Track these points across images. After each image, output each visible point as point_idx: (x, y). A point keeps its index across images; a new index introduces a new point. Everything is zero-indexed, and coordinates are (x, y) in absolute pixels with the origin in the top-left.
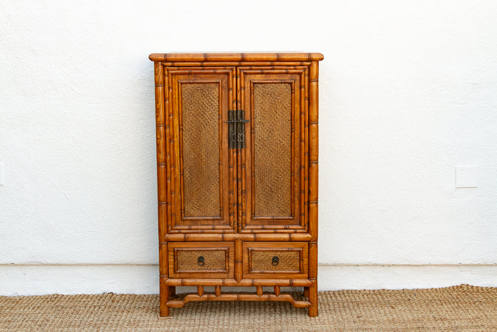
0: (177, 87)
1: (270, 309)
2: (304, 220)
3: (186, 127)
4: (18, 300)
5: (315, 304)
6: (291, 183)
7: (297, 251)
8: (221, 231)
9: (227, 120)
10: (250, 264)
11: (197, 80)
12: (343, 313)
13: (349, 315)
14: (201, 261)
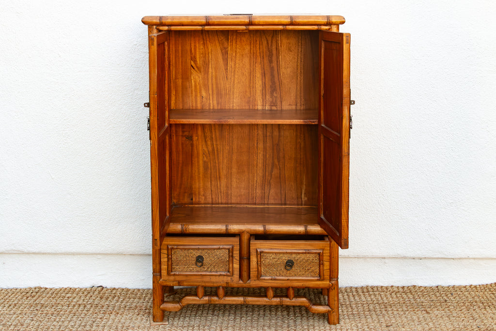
5: (336, 310)
7: (315, 253)
10: (260, 268)
14: (200, 262)
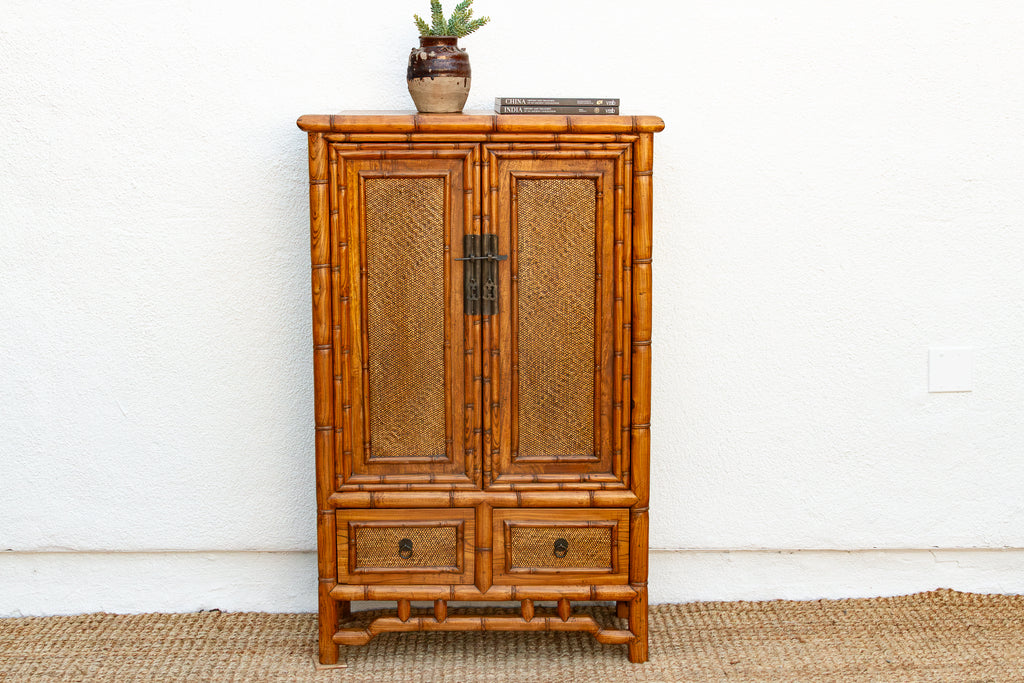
0: (356, 185)
1: (547, 645)
2: (622, 463)
3: (375, 269)
4: (21, 625)
5: (643, 637)
6: (594, 385)
7: (605, 527)
8: (449, 486)
9: (462, 254)
10: (509, 554)
11: (398, 170)
12: (701, 655)
13: (712, 657)
14: (406, 549)
